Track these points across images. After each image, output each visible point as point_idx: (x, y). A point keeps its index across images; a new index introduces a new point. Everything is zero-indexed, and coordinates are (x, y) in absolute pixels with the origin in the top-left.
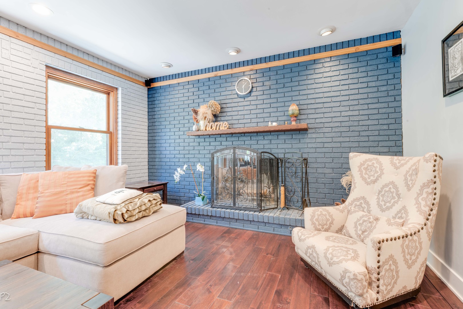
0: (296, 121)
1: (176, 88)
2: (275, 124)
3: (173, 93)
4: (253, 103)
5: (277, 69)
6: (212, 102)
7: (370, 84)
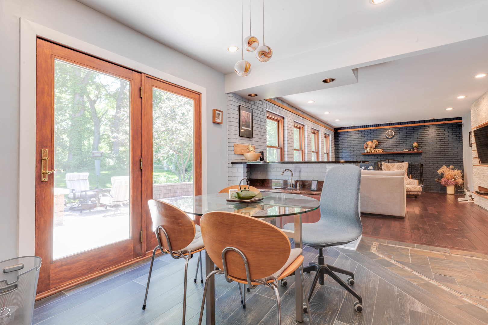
0: (416, 149)
1: (351, 133)
2: (407, 150)
3: (350, 135)
4: (395, 141)
5: (406, 128)
6: (374, 141)
7: (449, 136)
